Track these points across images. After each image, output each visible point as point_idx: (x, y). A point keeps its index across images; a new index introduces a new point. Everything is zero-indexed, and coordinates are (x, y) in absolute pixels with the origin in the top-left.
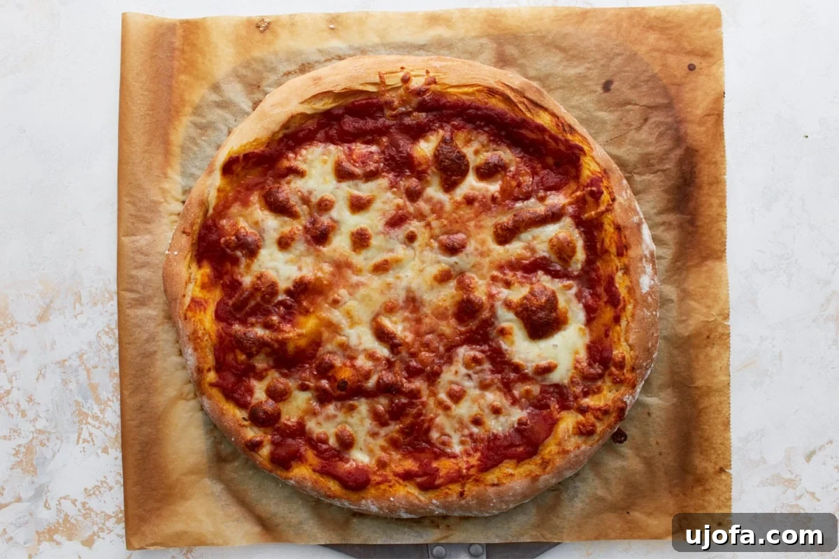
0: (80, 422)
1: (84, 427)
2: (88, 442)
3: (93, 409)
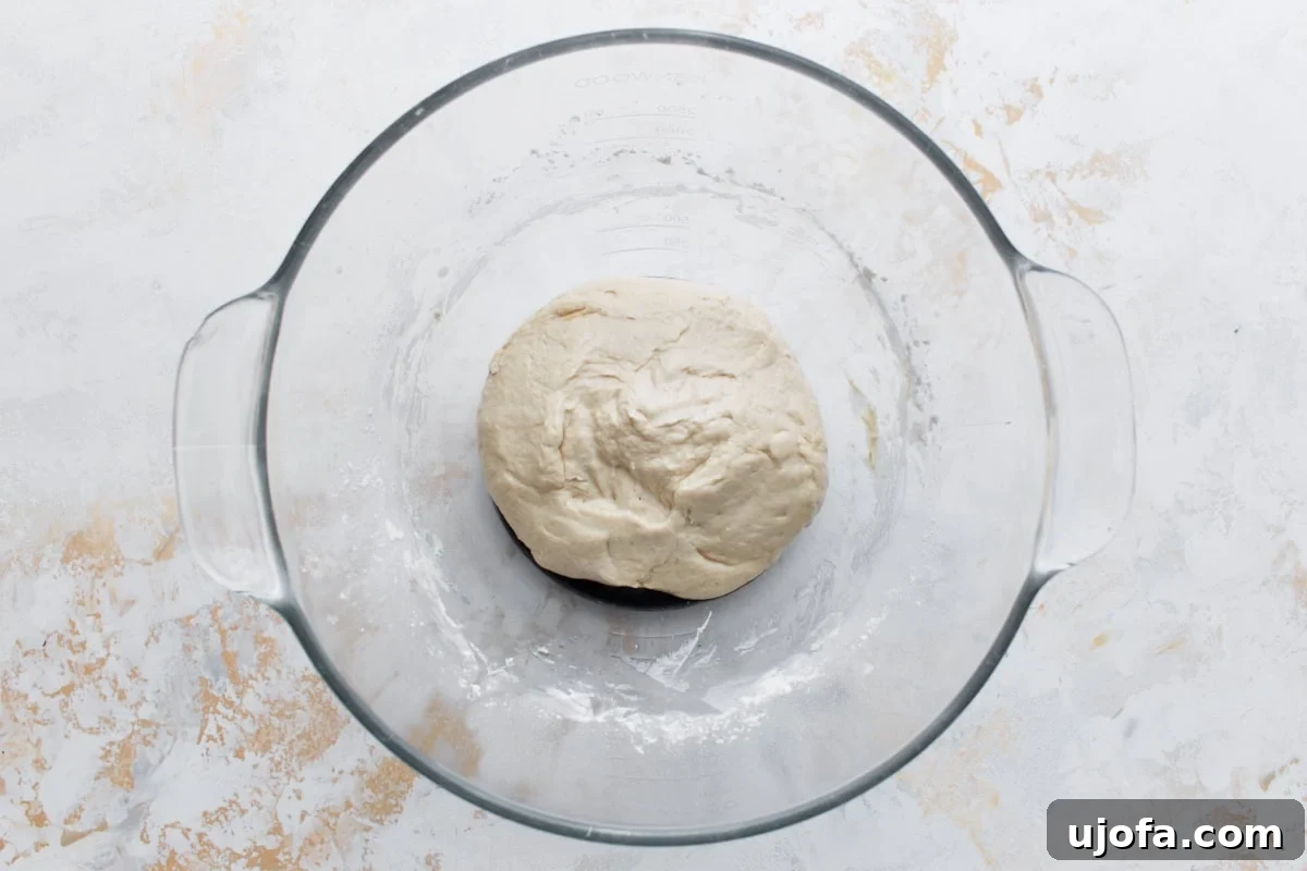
0: (206, 710)
1: (211, 717)
2: (215, 741)
3: (226, 690)
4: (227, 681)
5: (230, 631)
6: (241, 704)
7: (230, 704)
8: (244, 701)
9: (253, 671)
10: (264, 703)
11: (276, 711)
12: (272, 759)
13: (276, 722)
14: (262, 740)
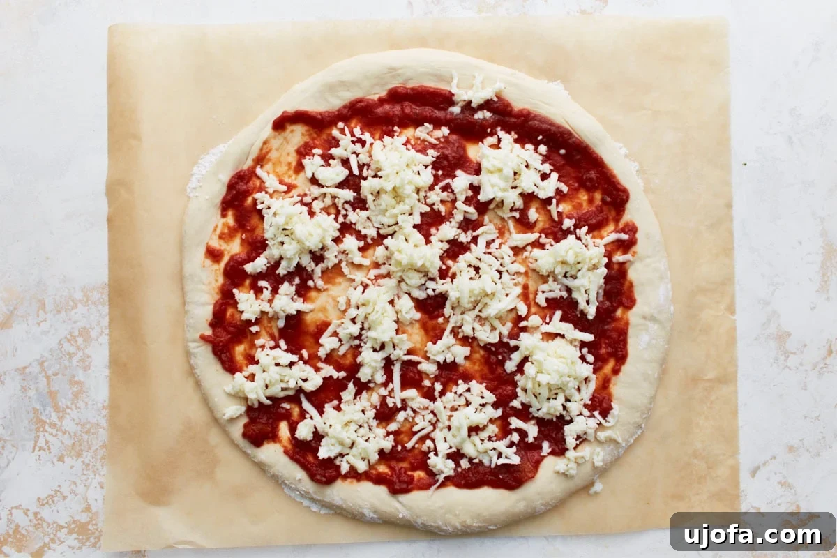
0: (38, 430)
1: (41, 434)
2: (44, 450)
3: (51, 416)
4: (52, 410)
5: (53, 377)
6: (61, 426)
7: (53, 426)
8: (63, 424)
9: (69, 403)
10: (77, 424)
11: (86, 430)
12: (83, 462)
13: (85, 437)
14: (76, 449)
